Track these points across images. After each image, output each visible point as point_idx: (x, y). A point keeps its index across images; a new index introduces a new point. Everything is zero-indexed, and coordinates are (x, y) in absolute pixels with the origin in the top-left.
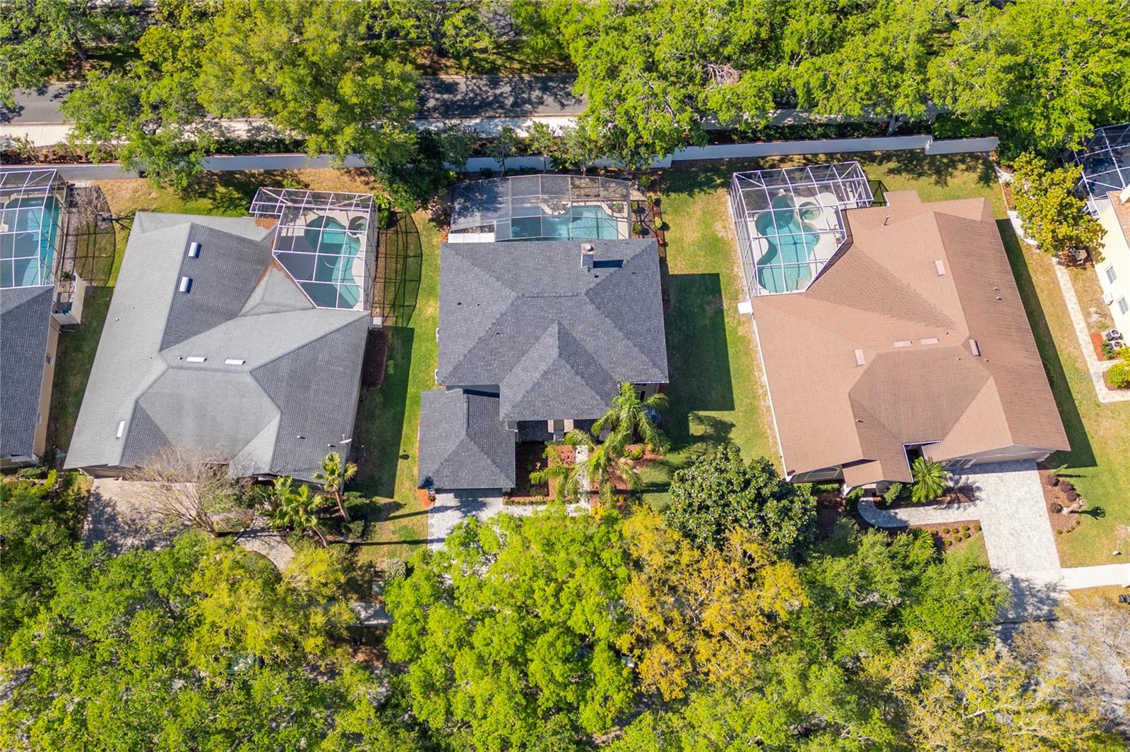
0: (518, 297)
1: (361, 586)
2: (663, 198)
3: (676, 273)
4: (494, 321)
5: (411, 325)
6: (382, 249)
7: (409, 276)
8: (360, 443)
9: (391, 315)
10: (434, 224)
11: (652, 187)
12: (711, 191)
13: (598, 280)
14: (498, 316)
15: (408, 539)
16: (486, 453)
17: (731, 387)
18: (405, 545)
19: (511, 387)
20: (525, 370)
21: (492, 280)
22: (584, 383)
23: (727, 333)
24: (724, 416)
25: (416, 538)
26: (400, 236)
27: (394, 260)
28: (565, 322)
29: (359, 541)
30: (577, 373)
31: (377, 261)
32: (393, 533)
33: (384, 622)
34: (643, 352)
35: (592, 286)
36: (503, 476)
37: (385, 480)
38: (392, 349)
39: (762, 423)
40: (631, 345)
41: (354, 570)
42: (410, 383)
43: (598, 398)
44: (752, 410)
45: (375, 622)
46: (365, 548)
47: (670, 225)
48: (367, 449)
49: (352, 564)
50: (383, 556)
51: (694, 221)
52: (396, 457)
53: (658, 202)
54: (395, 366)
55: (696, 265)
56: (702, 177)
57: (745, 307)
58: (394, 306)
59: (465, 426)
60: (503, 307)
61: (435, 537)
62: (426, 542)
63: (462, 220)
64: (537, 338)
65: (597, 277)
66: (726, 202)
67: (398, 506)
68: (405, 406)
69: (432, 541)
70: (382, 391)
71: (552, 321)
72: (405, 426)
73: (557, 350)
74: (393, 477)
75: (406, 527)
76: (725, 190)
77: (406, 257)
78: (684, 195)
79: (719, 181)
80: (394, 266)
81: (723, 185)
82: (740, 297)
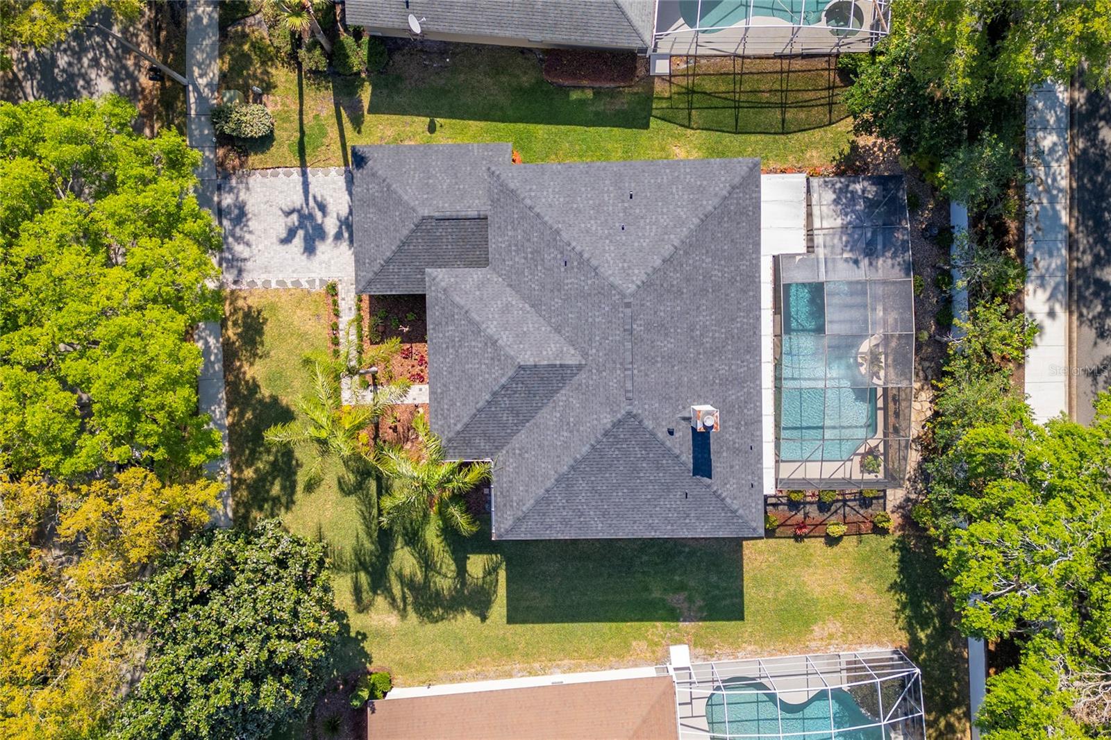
0: (623, 296)
1: (240, 74)
2: (890, 540)
3: (746, 552)
4: (586, 256)
5: (653, 123)
6: (798, 64)
7: (747, 115)
8: (454, 54)
9: (674, 89)
10: (847, 150)
11: (910, 522)
12: (902, 622)
13: (662, 434)
14: (594, 262)
15: (306, 139)
16: (400, 249)
17: (544, 621)
18: (298, 135)
19: (481, 286)
20: (507, 309)
21: (667, 250)
22: (478, 406)
23: (637, 624)
24: (499, 607)
25: (308, 151)
26: (824, 93)
27: (777, 86)
28: (582, 376)
29: (305, 67)
30: (494, 394)
31: (776, 57)
32: (316, 117)
33: (193, 112)
34: (537, 502)
35: (649, 424)
36: (370, 275)
37: (396, 98)
38: (612, 94)
39: (487, 663)
40: (548, 484)
41: (263, 63)
42: (553, 128)
43: (459, 427)
44: (506, 651)
45: (192, 100)
46: (294, 76)
47: (836, 549)
48: (444, 68)
49: (271, 59)
50: (284, 104)
51: (843, 589)
52: (433, 113)
53: (880, 531)
54: (582, 102)
55: (759, 583)
56: (929, 608)
57: (680, 655)
58: (691, 92)
59: (437, 214)
60: (611, 270)
61: (311, 178)
62: (303, 165)
63: (829, 196)
64: (558, 330)
65: (671, 433)
66: (880, 644)
67: (357, 122)
68: (515, 122)
69: (304, 174)
70: (540, 82)
71: (585, 354)
72: (482, 124)
73: (531, 362)
74: (403, 111)
75: (325, 135)
76: (905, 644)
77: (783, 106)
78: (893, 575)
79: (922, 635)
80: (767, 87)
81: (915, 641)
82: (700, 651)
